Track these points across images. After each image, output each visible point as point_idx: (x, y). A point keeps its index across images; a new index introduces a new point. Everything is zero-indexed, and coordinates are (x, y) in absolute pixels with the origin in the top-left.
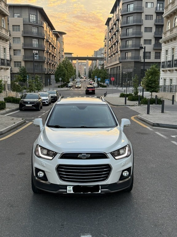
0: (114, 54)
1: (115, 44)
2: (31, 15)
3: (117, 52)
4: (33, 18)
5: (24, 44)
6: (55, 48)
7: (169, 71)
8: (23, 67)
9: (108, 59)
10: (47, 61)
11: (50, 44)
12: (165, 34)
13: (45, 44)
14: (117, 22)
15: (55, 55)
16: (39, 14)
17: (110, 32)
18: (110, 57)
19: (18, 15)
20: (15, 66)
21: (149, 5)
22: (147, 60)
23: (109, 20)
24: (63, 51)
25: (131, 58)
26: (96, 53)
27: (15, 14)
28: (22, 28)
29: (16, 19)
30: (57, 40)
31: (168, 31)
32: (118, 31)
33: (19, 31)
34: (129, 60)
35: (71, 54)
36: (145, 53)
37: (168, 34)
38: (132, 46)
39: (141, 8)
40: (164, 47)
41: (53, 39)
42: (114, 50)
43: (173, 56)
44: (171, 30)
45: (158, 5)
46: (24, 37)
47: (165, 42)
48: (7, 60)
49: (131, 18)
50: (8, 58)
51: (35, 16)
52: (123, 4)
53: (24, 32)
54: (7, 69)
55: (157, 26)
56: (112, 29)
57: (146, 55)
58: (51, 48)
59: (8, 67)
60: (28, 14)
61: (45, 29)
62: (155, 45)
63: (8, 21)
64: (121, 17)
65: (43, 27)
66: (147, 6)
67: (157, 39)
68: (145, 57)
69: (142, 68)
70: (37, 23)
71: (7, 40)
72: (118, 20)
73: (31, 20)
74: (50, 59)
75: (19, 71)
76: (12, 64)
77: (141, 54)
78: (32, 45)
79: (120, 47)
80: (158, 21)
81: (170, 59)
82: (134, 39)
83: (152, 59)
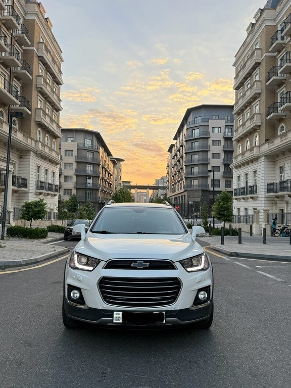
0: (178, 182)
1: (179, 172)
2: (86, 140)
3: (182, 180)
4: (88, 143)
5: (77, 170)
6: (111, 175)
7: (243, 199)
8: (74, 195)
9: (171, 187)
10: (102, 188)
11: (106, 170)
12: (236, 158)
13: (100, 169)
14: (181, 148)
15: (111, 183)
16: (95, 139)
17: (174, 158)
18: (173, 185)
19: (72, 139)
20: (65, 194)
21: (216, 130)
22: (216, 189)
23: (172, 146)
24: (121, 179)
25: (198, 186)
26: (158, 181)
27: (69, 139)
28: (75, 153)
29: (70, 144)
30: (114, 167)
31: (239, 154)
32: (182, 157)
33: (72, 156)
34: (195, 188)
35: (130, 182)
36: (213, 180)
37: (240, 158)
38: (199, 173)
39: (208, 133)
40: (235, 173)
41: (110, 166)
42: (177, 177)
43: (247, 182)
44: (243, 154)
45: (227, 130)
46: (78, 162)
47: (236, 168)
48: (56, 186)
49: (196, 144)
50: (57, 183)
51: (90, 141)
52: (187, 129)
53: (77, 157)
54: (55, 195)
55: (226, 152)
56: (176, 155)
57: (215, 183)
58: (107, 175)
59: (56, 193)
60: (83, 139)
61: (101, 154)
62: (224, 173)
63: (60, 145)
64: (185, 143)
65: (99, 153)
66: (213, 131)
67: (227, 166)
68: (214, 185)
69: (211, 197)
70: (93, 148)
71: (57, 164)
72: (182, 146)
73: (86, 145)
74: (105, 187)
75: (68, 200)
76: (62, 191)
77: (209, 182)
78: (85, 171)
79: (185, 174)
80: (226, 146)
81: (243, 185)
82: (201, 166)
83: (222, 188)
